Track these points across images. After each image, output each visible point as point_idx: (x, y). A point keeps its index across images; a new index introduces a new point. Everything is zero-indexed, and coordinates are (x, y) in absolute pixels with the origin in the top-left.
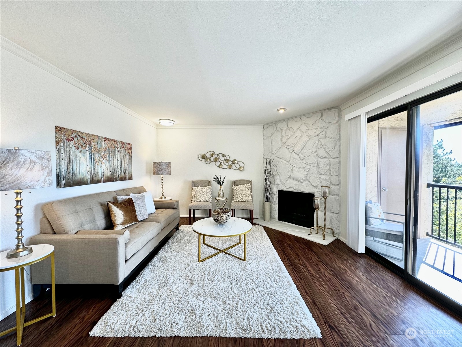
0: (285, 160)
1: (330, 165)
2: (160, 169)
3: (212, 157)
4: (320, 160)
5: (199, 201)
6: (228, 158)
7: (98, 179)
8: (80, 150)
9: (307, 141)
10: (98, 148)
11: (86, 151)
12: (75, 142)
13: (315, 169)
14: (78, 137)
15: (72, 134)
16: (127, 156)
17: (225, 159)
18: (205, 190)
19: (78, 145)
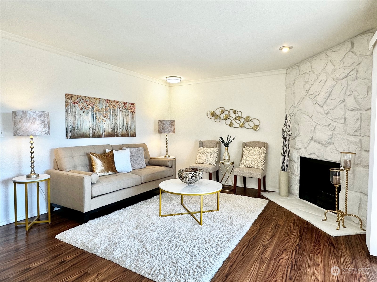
0: (307, 115)
1: (361, 121)
2: (163, 127)
3: (222, 114)
4: (348, 113)
5: (202, 163)
6: (240, 115)
7: (99, 134)
8: (83, 110)
9: (333, 86)
10: (100, 108)
11: (88, 111)
12: (79, 104)
13: (341, 126)
14: (82, 101)
15: (77, 98)
16: (130, 115)
17: (237, 115)
18: (210, 151)
19: (82, 107)
